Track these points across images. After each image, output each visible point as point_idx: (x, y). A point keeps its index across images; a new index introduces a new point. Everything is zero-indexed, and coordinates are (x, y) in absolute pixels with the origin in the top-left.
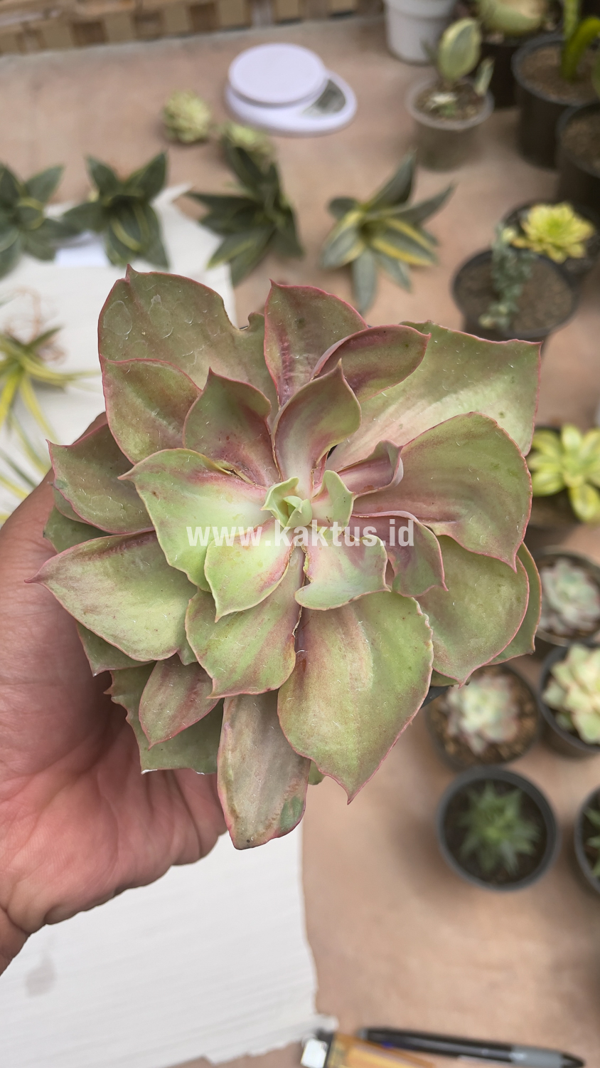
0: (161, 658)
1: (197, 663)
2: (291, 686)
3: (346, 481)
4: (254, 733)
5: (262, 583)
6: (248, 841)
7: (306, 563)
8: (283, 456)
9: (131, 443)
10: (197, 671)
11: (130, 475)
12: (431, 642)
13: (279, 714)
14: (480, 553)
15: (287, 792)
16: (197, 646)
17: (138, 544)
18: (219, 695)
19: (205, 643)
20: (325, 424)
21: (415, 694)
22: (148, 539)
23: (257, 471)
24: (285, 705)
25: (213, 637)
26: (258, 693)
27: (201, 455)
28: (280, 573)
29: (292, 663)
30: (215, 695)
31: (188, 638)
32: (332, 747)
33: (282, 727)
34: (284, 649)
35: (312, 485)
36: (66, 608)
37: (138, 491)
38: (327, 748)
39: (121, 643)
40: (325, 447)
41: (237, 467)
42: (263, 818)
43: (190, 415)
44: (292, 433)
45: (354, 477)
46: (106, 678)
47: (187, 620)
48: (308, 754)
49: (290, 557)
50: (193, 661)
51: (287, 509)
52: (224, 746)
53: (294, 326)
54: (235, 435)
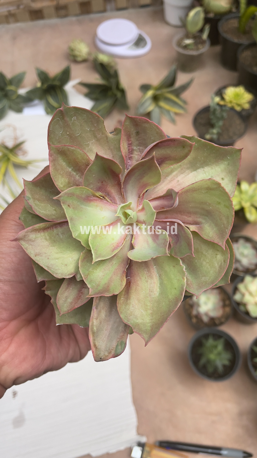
0: (68, 277)
1: (83, 280)
2: (123, 293)
3: (153, 204)
4: (106, 312)
5: (114, 247)
6: (101, 358)
7: (133, 239)
8: (126, 192)
9: (60, 182)
10: (82, 283)
11: (58, 197)
12: (185, 278)
13: (117, 305)
14: (209, 240)
15: (119, 338)
16: (84, 273)
17: (60, 226)
18: (92, 296)
19: (87, 272)
20: (146, 179)
21: (177, 300)
22: (65, 225)
23: (114, 198)
24: (121, 301)
25: (91, 270)
26: (109, 296)
27: (90, 190)
28: (122, 243)
29: (124, 283)
30: (90, 295)
31: (80, 270)
32: (139, 321)
33: (119, 311)
34: (122, 277)
35: (138, 205)
36: (27, 253)
37: (62, 204)
38: (137, 321)
39: (50, 270)
40: (144, 189)
41: (106, 195)
42: (108, 349)
43: (87, 172)
44: (131, 182)
45: (156, 203)
46: (43, 283)
47: (80, 262)
48: (129, 323)
49: (126, 236)
50: (82, 279)
51: (126, 215)
52: (93, 317)
53: (134, 134)
54: (105, 181)
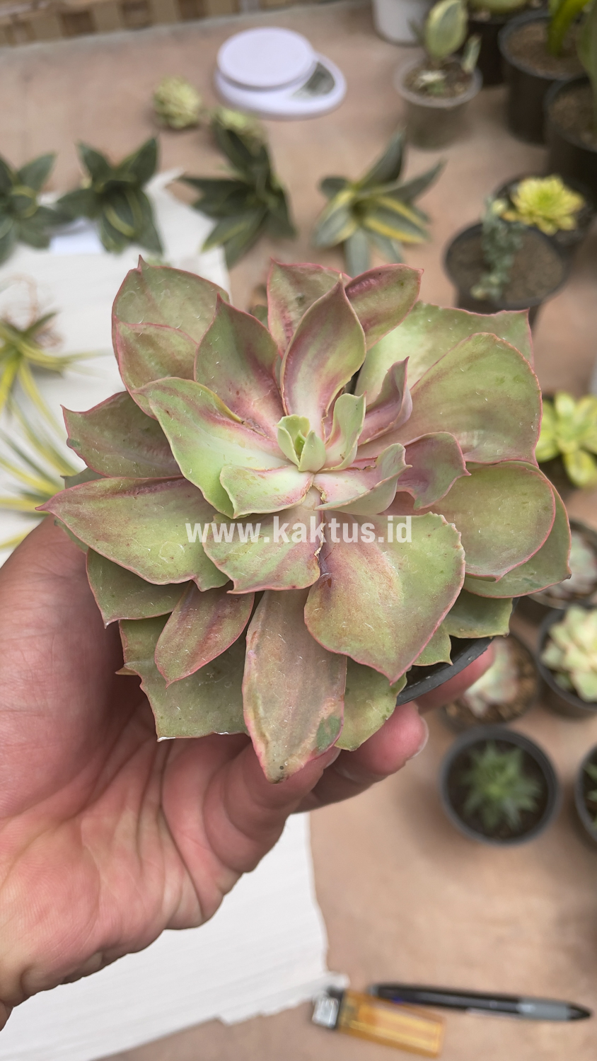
2: (318, 599)
5: (280, 501)
6: (282, 768)
12: (460, 543)
13: (307, 622)
16: (215, 557)
17: (150, 491)
18: (242, 590)
19: (223, 556)
21: (450, 588)
25: (231, 553)
27: (213, 394)
29: (316, 575)
30: (236, 591)
31: (206, 551)
33: (311, 632)
34: (308, 563)
35: (323, 434)
37: (152, 408)
38: (362, 645)
39: (135, 567)
40: (333, 392)
42: (297, 742)
48: (342, 650)
52: (249, 672)
53: (295, 305)
54: (245, 391)
